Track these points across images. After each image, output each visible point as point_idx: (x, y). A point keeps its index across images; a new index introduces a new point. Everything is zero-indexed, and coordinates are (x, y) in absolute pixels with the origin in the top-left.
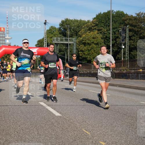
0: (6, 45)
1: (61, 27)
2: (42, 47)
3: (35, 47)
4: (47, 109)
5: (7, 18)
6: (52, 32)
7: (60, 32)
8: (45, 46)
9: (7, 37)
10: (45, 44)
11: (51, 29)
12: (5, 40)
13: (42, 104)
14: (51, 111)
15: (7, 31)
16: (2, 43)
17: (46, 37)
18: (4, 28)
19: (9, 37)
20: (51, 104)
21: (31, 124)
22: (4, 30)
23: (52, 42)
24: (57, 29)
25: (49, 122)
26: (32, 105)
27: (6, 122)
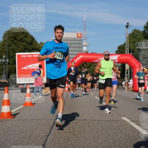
0: (83, 53)
1: (146, 30)
2: (123, 53)
3: (115, 53)
4: (131, 126)
5: (85, 22)
6: (136, 36)
7: (145, 35)
8: (127, 53)
9: (84, 43)
10: (127, 50)
11: (134, 32)
12: (81, 47)
13: (125, 120)
14: (136, 128)
15: (85, 37)
16: (79, 51)
17: (128, 42)
18: (81, 34)
19: (86, 43)
20: (135, 120)
21: (114, 143)
22: (81, 36)
23: (135, 47)
24: (141, 32)
25: (135, 141)
26: (114, 120)
27: (85, 138)
